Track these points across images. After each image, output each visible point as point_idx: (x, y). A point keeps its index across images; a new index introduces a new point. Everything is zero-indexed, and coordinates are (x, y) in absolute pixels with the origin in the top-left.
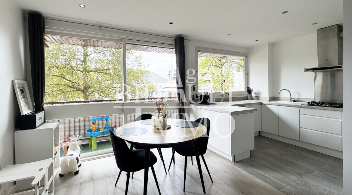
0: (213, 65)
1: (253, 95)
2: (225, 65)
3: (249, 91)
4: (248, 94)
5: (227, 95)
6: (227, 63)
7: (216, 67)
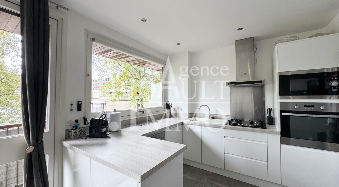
0: (133, 78)
1: (172, 111)
2: (144, 78)
3: (168, 107)
4: (167, 110)
5: (142, 112)
6: (146, 77)
7: (136, 79)
